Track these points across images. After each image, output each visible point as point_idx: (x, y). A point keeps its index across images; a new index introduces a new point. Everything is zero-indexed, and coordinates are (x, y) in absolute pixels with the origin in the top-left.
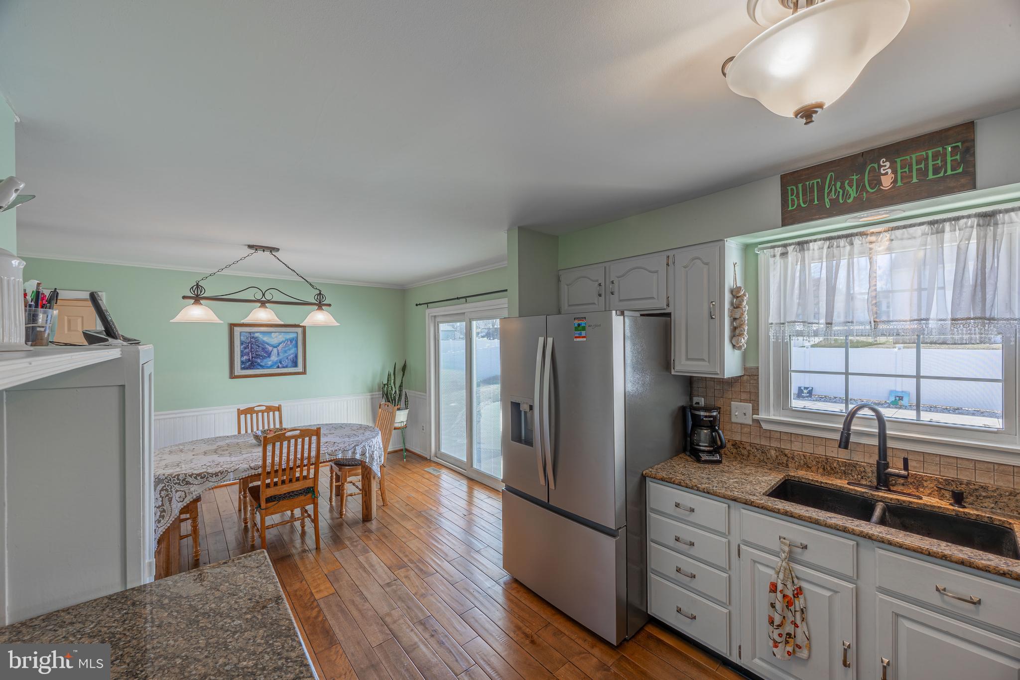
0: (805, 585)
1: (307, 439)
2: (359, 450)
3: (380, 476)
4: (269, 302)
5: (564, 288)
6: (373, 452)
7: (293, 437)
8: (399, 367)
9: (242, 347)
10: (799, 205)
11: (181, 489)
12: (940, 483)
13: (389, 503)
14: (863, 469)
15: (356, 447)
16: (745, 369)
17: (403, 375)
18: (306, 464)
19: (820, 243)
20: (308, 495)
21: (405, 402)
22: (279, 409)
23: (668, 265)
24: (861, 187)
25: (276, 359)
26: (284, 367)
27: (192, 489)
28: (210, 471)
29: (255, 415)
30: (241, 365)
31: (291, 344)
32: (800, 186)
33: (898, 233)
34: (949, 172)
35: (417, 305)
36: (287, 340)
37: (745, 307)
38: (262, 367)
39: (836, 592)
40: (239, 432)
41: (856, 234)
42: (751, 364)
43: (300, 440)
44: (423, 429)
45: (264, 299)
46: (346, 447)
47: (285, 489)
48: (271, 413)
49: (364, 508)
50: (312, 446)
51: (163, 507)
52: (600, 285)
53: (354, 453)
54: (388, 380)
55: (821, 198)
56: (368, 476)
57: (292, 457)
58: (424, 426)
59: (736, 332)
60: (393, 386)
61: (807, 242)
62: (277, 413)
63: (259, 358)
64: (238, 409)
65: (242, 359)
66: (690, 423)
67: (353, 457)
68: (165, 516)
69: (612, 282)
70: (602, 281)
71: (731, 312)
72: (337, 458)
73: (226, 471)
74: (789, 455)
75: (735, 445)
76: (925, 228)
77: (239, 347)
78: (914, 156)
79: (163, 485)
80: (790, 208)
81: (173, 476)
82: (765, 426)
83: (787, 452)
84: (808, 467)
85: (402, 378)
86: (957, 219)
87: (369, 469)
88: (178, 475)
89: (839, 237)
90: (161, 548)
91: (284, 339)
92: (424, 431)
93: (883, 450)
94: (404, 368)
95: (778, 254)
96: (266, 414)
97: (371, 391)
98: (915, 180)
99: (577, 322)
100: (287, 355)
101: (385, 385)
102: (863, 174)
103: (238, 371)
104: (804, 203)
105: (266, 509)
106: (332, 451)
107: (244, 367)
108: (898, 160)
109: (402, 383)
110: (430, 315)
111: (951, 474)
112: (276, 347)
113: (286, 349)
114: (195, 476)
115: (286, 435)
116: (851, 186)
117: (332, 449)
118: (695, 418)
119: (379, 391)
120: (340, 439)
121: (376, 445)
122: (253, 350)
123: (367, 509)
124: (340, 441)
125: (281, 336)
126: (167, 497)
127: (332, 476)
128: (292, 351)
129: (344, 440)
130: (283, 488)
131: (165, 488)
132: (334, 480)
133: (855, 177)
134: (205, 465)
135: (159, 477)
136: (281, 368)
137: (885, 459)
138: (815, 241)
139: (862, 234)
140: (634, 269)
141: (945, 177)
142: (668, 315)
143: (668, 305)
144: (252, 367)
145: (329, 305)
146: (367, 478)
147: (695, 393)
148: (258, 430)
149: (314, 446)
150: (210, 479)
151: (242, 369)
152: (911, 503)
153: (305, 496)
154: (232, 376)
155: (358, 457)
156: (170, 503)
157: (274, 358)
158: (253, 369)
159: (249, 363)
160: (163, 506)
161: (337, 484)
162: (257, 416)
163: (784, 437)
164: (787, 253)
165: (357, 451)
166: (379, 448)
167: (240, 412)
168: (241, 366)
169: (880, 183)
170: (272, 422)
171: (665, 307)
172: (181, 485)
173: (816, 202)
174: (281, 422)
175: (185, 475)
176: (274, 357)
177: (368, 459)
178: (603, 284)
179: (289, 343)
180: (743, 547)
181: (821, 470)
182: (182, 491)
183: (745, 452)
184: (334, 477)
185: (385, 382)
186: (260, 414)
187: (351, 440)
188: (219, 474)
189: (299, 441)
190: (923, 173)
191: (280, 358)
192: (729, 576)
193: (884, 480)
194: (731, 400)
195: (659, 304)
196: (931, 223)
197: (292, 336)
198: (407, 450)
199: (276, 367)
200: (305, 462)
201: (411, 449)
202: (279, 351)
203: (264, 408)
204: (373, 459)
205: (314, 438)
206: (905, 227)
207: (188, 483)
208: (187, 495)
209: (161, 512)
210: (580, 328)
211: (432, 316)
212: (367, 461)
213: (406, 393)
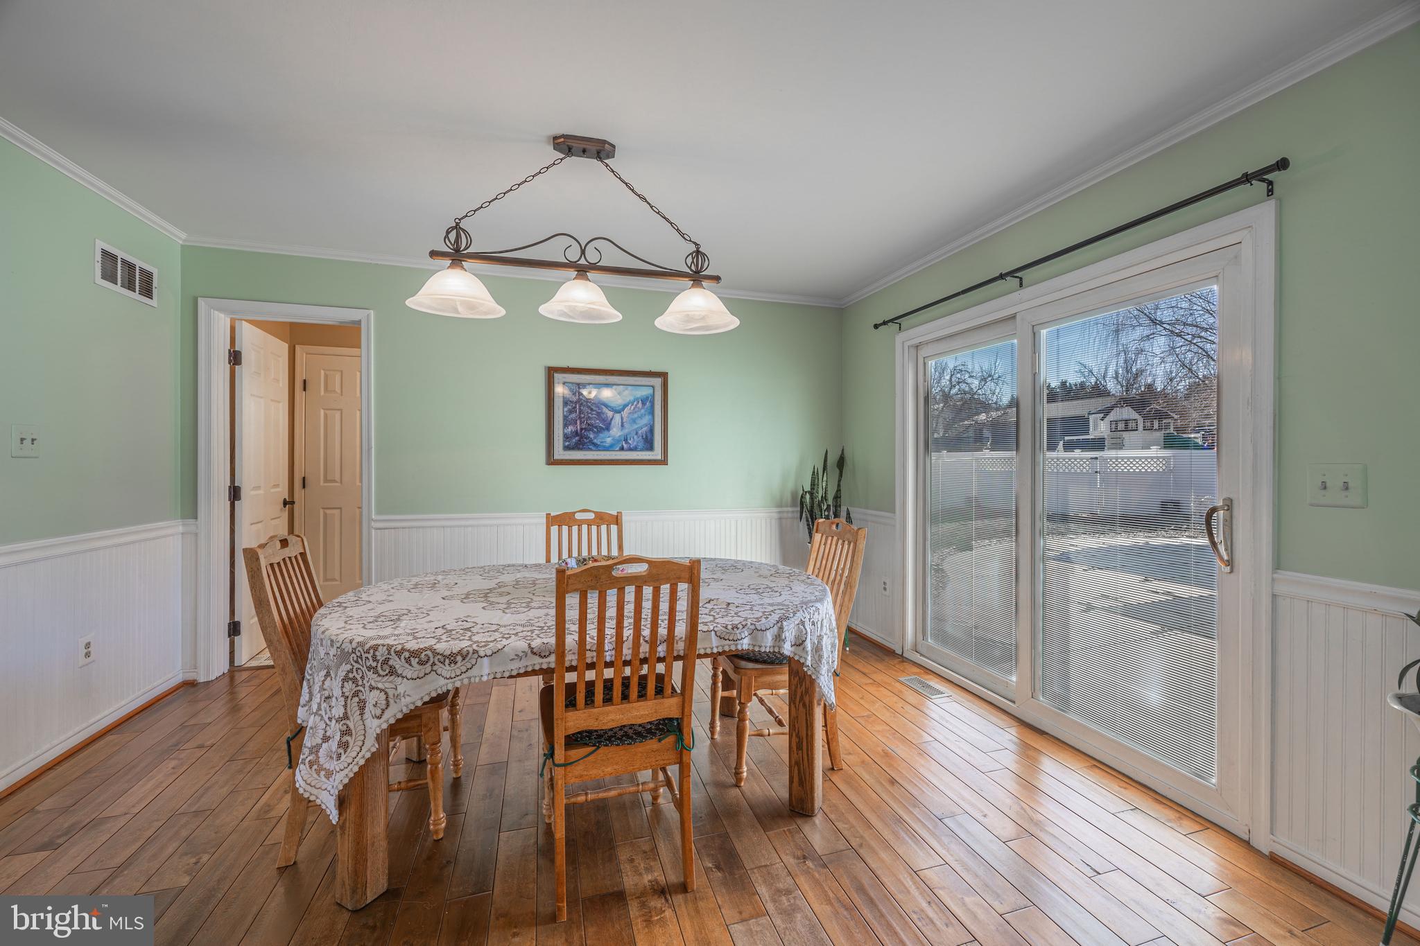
1: (665, 589)
2: (790, 634)
3: (832, 698)
4: (594, 267)
6: (820, 638)
7: (631, 580)
8: (833, 459)
9: (566, 409)
11: (380, 685)
13: (845, 767)
15: (785, 623)
17: (841, 475)
18: (662, 655)
20: (667, 740)
22: (617, 520)
25: (619, 434)
26: (630, 449)
27: (401, 689)
28: (440, 647)
29: (575, 529)
30: (564, 441)
31: (642, 408)
35: (876, 326)
36: (637, 399)
38: (597, 447)
40: (548, 560)
43: (648, 591)
44: (885, 589)
45: (583, 261)
46: (758, 620)
47: (612, 717)
48: (604, 527)
49: (796, 779)
50: (678, 608)
51: (348, 722)
53: (779, 638)
54: (813, 484)
56: (807, 699)
57: (628, 633)
58: (887, 582)
60: (822, 497)
62: (614, 528)
63: (592, 430)
64: (547, 514)
65: (566, 431)
67: (776, 650)
68: (351, 745)
72: (740, 648)
73: (475, 652)
77: (561, 410)
79: (349, 667)
81: (367, 647)
85: (839, 481)
87: (810, 685)
88: (375, 648)
90: (346, 819)
91: (632, 398)
92: (887, 593)
94: (841, 463)
96: (594, 528)
97: (780, 505)
100: (636, 426)
101: (806, 492)
103: (560, 453)
105: (565, 765)
106: (726, 628)
107: (568, 445)
109: (839, 490)
110: (907, 345)
112: (620, 412)
113: (636, 416)
114: (407, 654)
115: (614, 573)
117: (726, 620)
119: (793, 505)
120: (738, 595)
121: (824, 622)
122: (582, 416)
123: (802, 783)
124: (741, 601)
125: (626, 392)
126: (356, 699)
127: (715, 676)
128: (646, 420)
129: (747, 598)
130: (608, 713)
131: (351, 675)
132: (720, 684)
134: (443, 627)
135: (343, 647)
136: (627, 450)
144: (581, 446)
145: (717, 279)
146: (804, 705)
148: (570, 556)
149: (682, 605)
150: (439, 667)
151: (566, 448)
153: (660, 740)
154: (551, 461)
155: (787, 649)
156: (362, 714)
157: (616, 432)
158: (581, 449)
159: (577, 438)
160: (348, 718)
161: (726, 694)
162: (579, 530)
165: (787, 635)
166: (831, 628)
167: (552, 520)
168: (564, 443)
170: (601, 545)
172: (379, 675)
174: (620, 547)
175: (389, 647)
176: (614, 429)
177: (809, 658)
179: (640, 405)
182: (381, 690)
184: (720, 677)
185: (808, 488)
186: (585, 527)
187: (767, 600)
188: (459, 658)
189: (644, 591)
191: (626, 431)
197: (646, 392)
199: (618, 449)
200: (661, 650)
201: (854, 627)
202: (624, 420)
203: (591, 516)
204: (820, 657)
205: (683, 587)
207: (393, 672)
208: (391, 701)
209: (343, 734)
211: (912, 346)
212: (809, 663)
213: (848, 513)
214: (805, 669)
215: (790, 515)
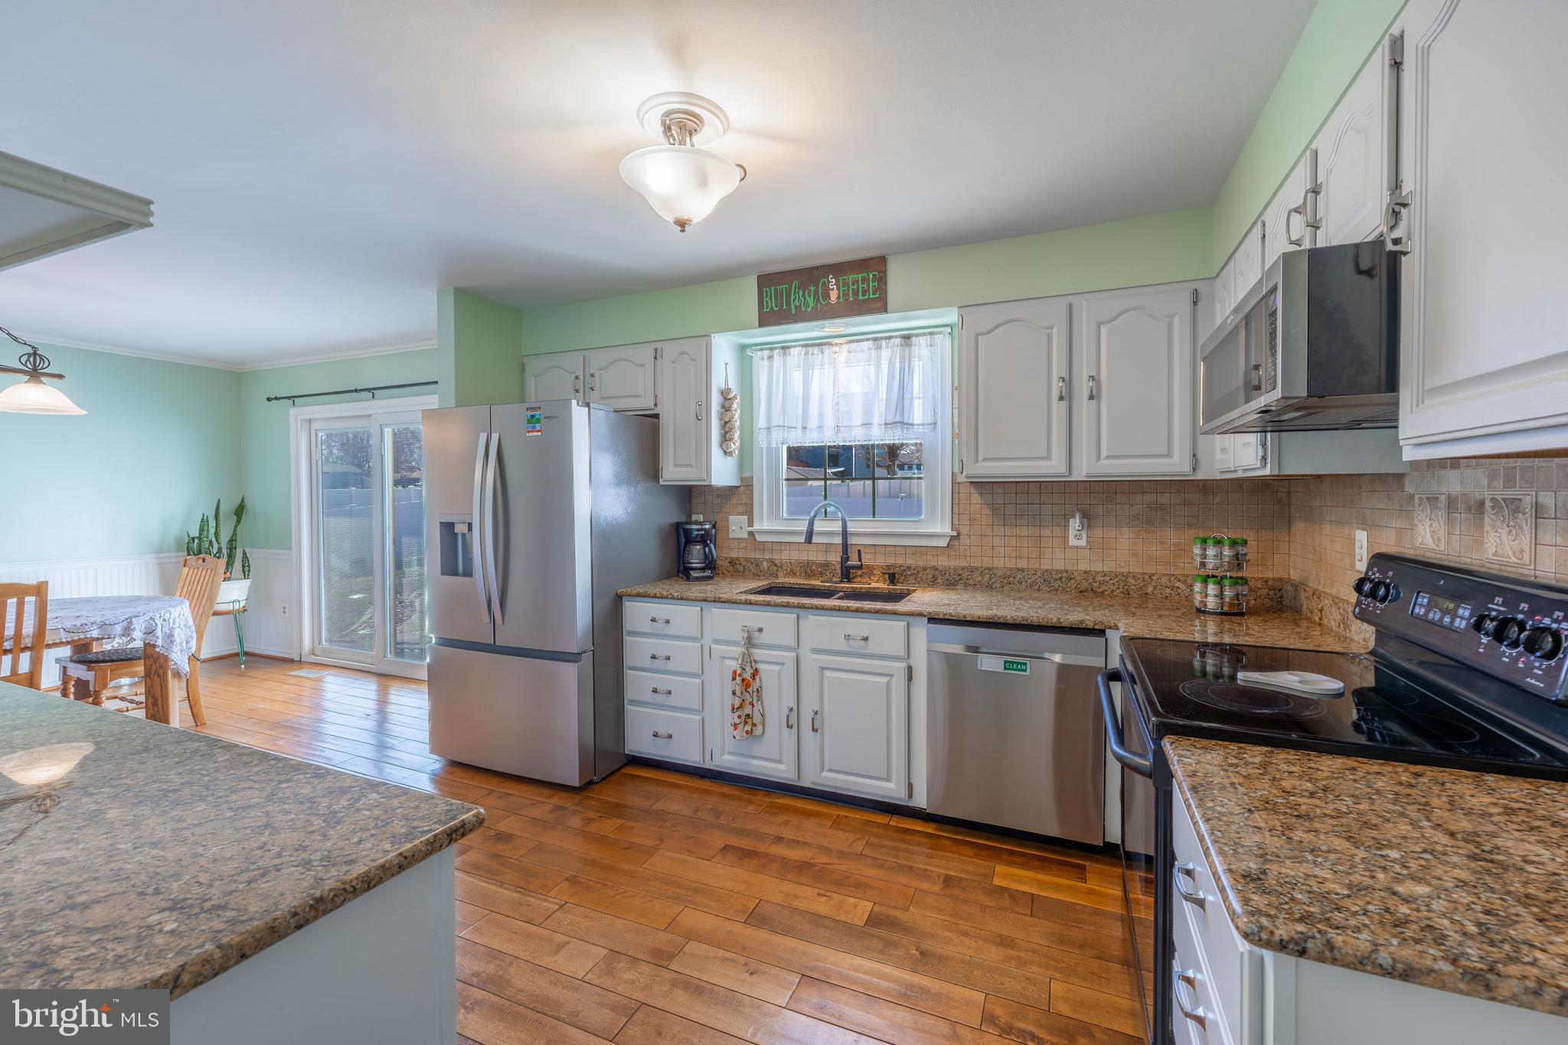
0: (760, 666)
2: (139, 626)
3: (188, 669)
5: (531, 381)
8: (228, 508)
10: (772, 308)
12: (883, 569)
14: (833, 567)
15: (133, 618)
16: (742, 479)
17: (239, 522)
19: (798, 349)
21: (243, 566)
23: (655, 358)
24: (817, 300)
32: (773, 288)
33: (854, 345)
34: (871, 296)
35: (269, 399)
37: (736, 410)
39: (783, 664)
41: (825, 344)
42: (746, 474)
44: (284, 612)
46: (107, 618)
52: (577, 378)
53: (128, 630)
54: (201, 530)
55: (788, 304)
56: (161, 672)
58: (287, 606)
59: (726, 437)
60: (214, 540)
61: (788, 347)
66: (683, 540)
69: (592, 375)
70: (580, 373)
71: (721, 417)
72: (87, 637)
74: (779, 564)
75: (732, 562)
76: (870, 343)
78: (850, 277)
80: (765, 310)
82: (759, 538)
83: (776, 561)
84: (793, 574)
85: (236, 526)
86: (890, 338)
87: (162, 660)
89: (813, 345)
92: (287, 615)
93: (845, 546)
94: (240, 511)
95: (766, 357)
97: (160, 550)
98: (851, 299)
99: (529, 413)
101: (193, 539)
102: (818, 286)
104: (776, 306)
106: (75, 622)
108: (840, 278)
109: (235, 534)
110: (299, 418)
111: (891, 561)
116: (810, 296)
117: (76, 618)
118: (688, 532)
119: (179, 548)
121: (178, 620)
133: (812, 288)
137: (847, 554)
138: (795, 346)
139: (829, 344)
140: (616, 361)
141: (868, 300)
142: (656, 416)
143: (656, 405)
145: (59, 375)
146: (159, 676)
147: (694, 510)
152: (861, 588)
155: (137, 641)
163: (775, 547)
164: (773, 357)
165: (136, 626)
166: (185, 626)
169: (829, 297)
171: (653, 407)
173: (785, 307)
177: (160, 640)
178: (581, 378)
180: (713, 646)
181: (803, 575)
183: (741, 568)
185: (195, 533)
190: (856, 293)
192: (702, 682)
193: (847, 574)
194: (729, 513)
195: (645, 403)
196: (875, 339)
198: (246, 654)
201: (257, 651)
204: (172, 641)
205: (30, 601)
206: (857, 341)
210: (534, 420)
211: (306, 420)
212: (159, 642)
213: (245, 553)
214: (158, 650)
215: (174, 560)
